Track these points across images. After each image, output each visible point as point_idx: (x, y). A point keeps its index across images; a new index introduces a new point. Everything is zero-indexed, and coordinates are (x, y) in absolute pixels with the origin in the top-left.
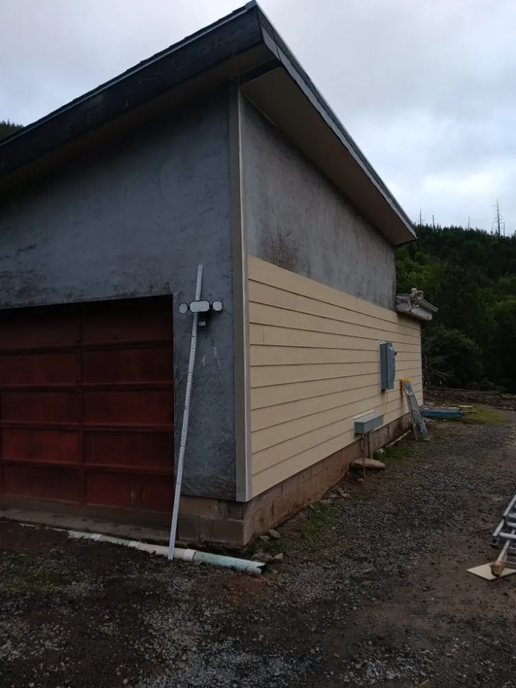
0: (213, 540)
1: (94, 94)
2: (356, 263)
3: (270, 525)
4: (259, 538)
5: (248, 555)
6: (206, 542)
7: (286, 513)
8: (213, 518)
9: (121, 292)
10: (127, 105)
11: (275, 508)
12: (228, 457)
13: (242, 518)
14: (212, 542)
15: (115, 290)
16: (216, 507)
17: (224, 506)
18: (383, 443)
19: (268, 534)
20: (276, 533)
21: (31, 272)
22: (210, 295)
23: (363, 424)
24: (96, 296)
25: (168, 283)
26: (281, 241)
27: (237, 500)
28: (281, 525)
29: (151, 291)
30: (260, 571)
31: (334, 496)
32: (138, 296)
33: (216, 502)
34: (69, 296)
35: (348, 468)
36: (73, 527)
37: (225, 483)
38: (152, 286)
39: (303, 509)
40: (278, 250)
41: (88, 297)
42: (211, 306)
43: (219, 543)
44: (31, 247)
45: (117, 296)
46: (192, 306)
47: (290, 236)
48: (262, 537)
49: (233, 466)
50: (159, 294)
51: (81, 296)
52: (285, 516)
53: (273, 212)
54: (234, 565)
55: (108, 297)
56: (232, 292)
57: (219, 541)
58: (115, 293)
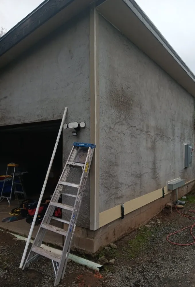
0: (79, 248)
1: (26, 19)
2: (171, 104)
3: (112, 240)
4: (104, 248)
5: (95, 259)
6: (76, 249)
7: (124, 233)
8: (79, 236)
9: (41, 118)
10: (40, 22)
11: (116, 231)
12: (87, 205)
13: (94, 238)
14: (79, 249)
15: (38, 117)
16: (81, 231)
17: (85, 231)
18: (185, 193)
19: (110, 246)
20: (115, 245)
21: (5, 109)
22: (80, 119)
23: (172, 185)
24: (30, 120)
25: (61, 113)
26: (123, 91)
27: (90, 229)
28: (119, 240)
29: (53, 117)
30: (98, 270)
31: (153, 223)
32: (48, 120)
33: (81, 229)
34: (20, 120)
35: (164, 207)
36: (20, 233)
37: (85, 219)
38: (54, 115)
39: (135, 230)
40: (121, 96)
41: (27, 121)
42: (79, 125)
43: (82, 250)
44: (5, 98)
45: (39, 120)
46: (69, 124)
47: (129, 89)
48: (106, 248)
49: (89, 210)
50: (57, 119)
51: (24, 120)
52: (123, 235)
53: (118, 76)
54: (86, 265)
55: (35, 121)
56: (90, 118)
57: (82, 249)
58: (38, 119)
